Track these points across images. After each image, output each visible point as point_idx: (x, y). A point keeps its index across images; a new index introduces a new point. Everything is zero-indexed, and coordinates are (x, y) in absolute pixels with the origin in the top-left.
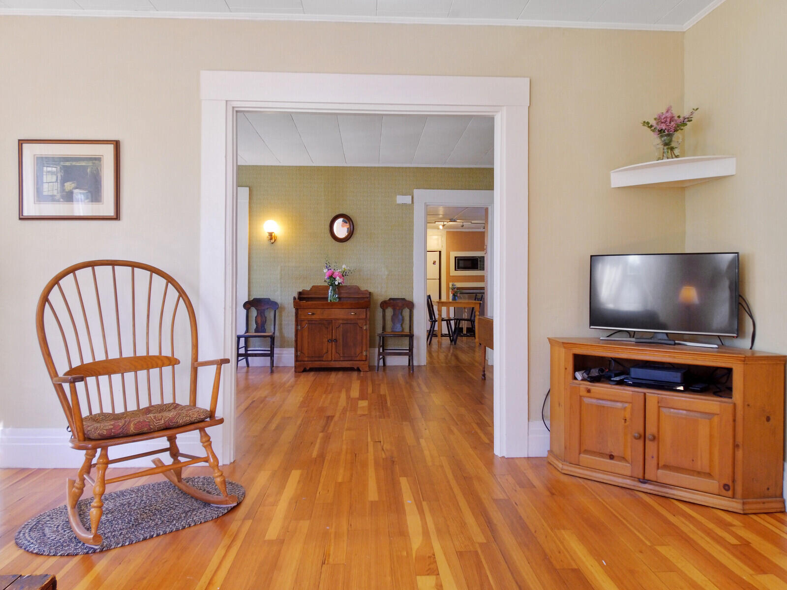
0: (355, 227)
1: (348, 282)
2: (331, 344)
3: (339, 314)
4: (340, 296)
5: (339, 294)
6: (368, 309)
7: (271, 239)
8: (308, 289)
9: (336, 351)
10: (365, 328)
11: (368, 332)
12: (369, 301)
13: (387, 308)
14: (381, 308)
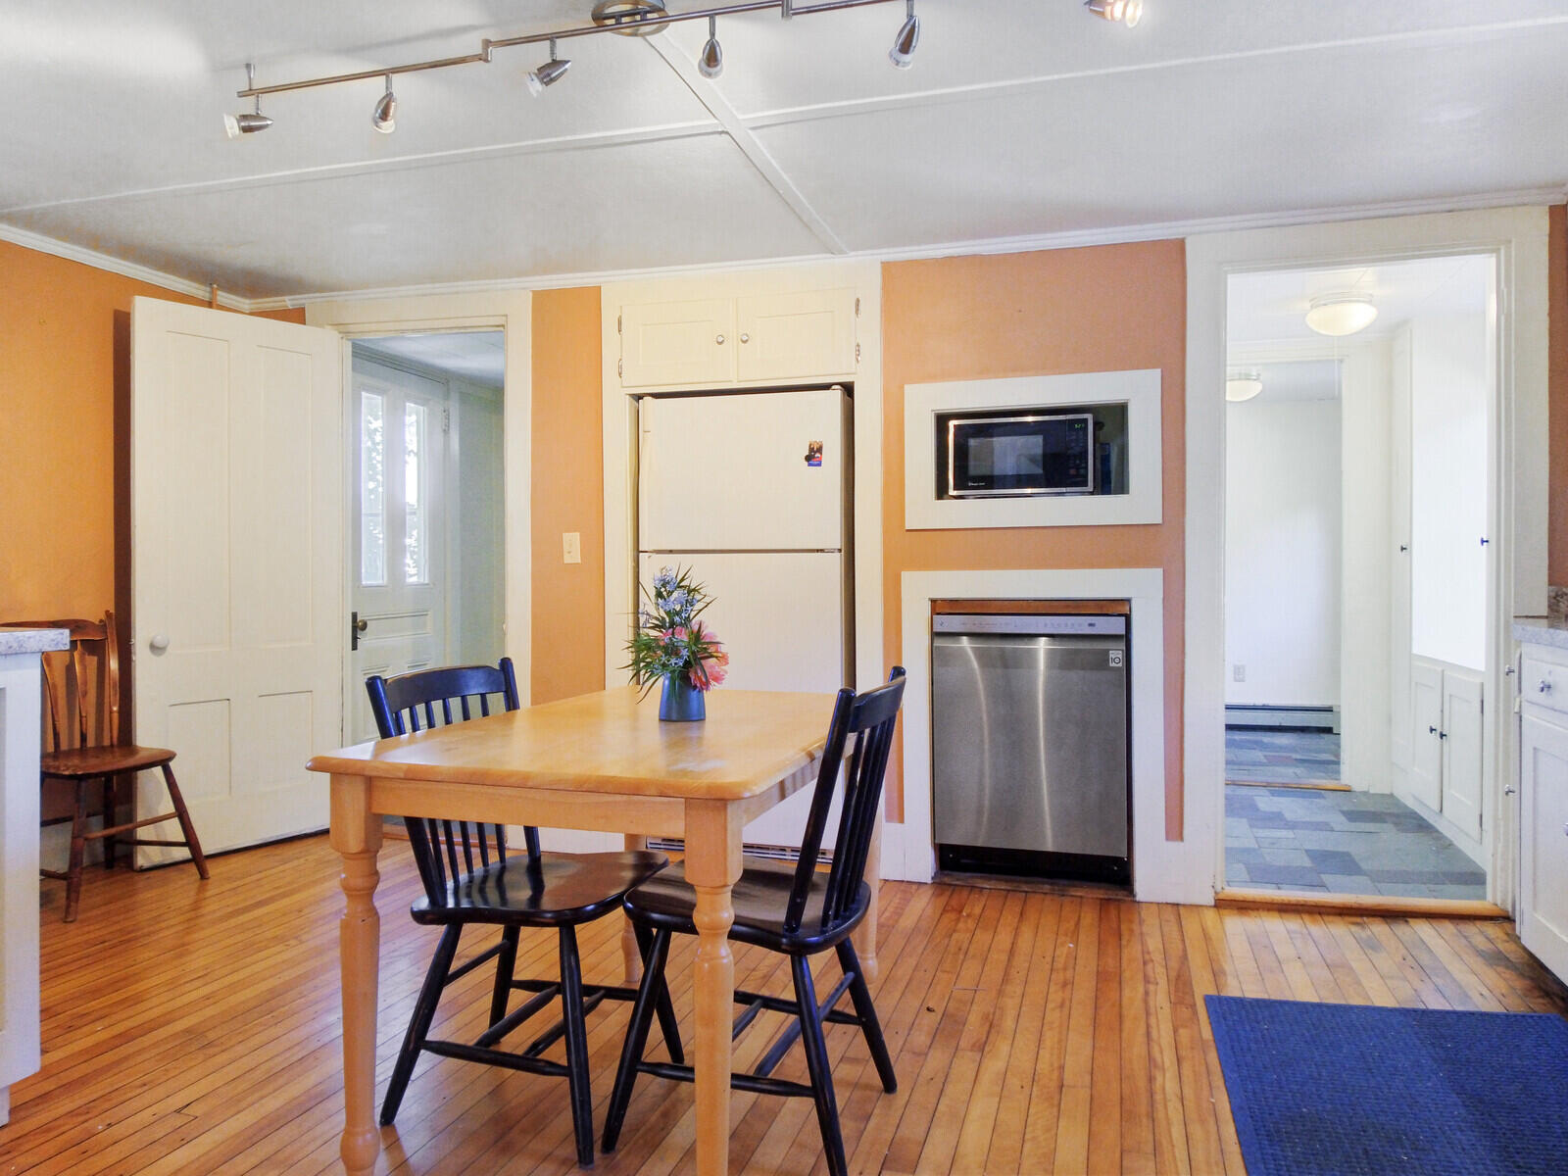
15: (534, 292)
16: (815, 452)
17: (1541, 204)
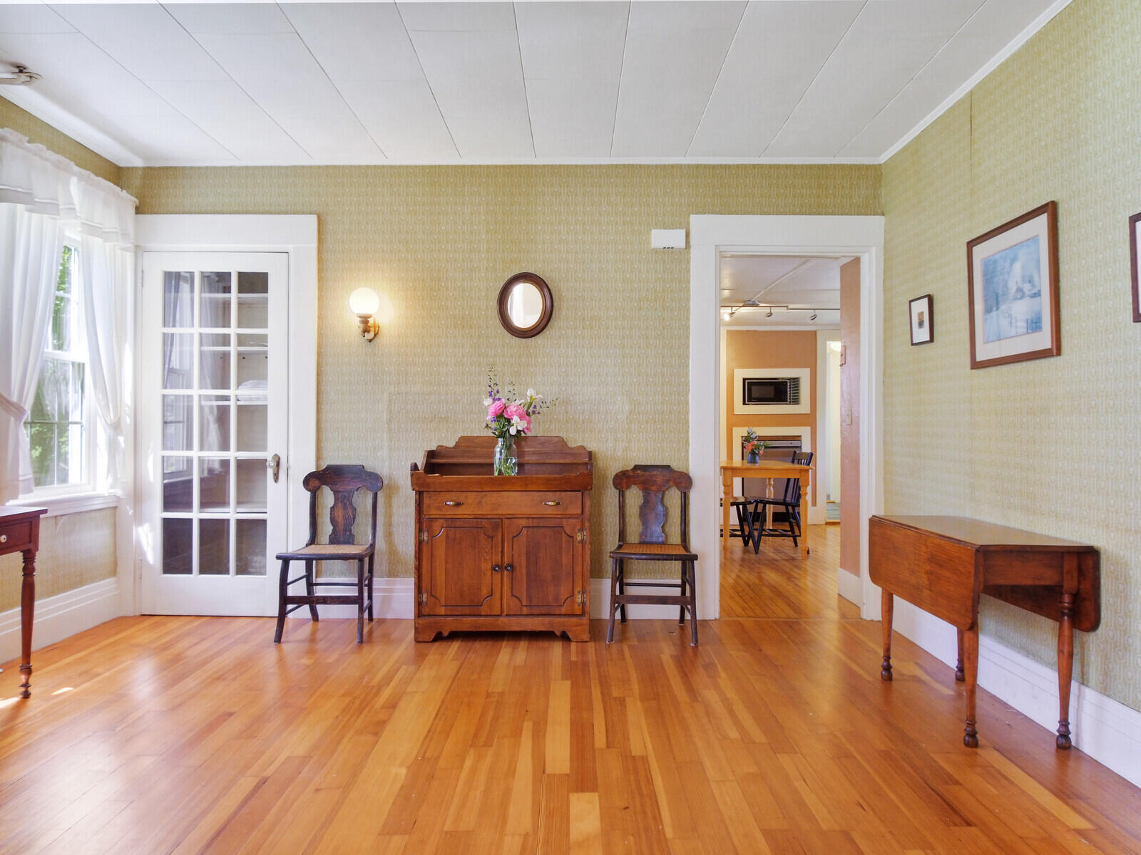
0: (555, 304)
1: (539, 428)
2: (499, 576)
3: (518, 503)
4: (522, 461)
5: (520, 455)
6: (586, 493)
7: (366, 330)
8: (451, 444)
9: (512, 592)
10: (579, 538)
11: (588, 546)
12: (590, 474)
13: (628, 487)
14: (616, 488)
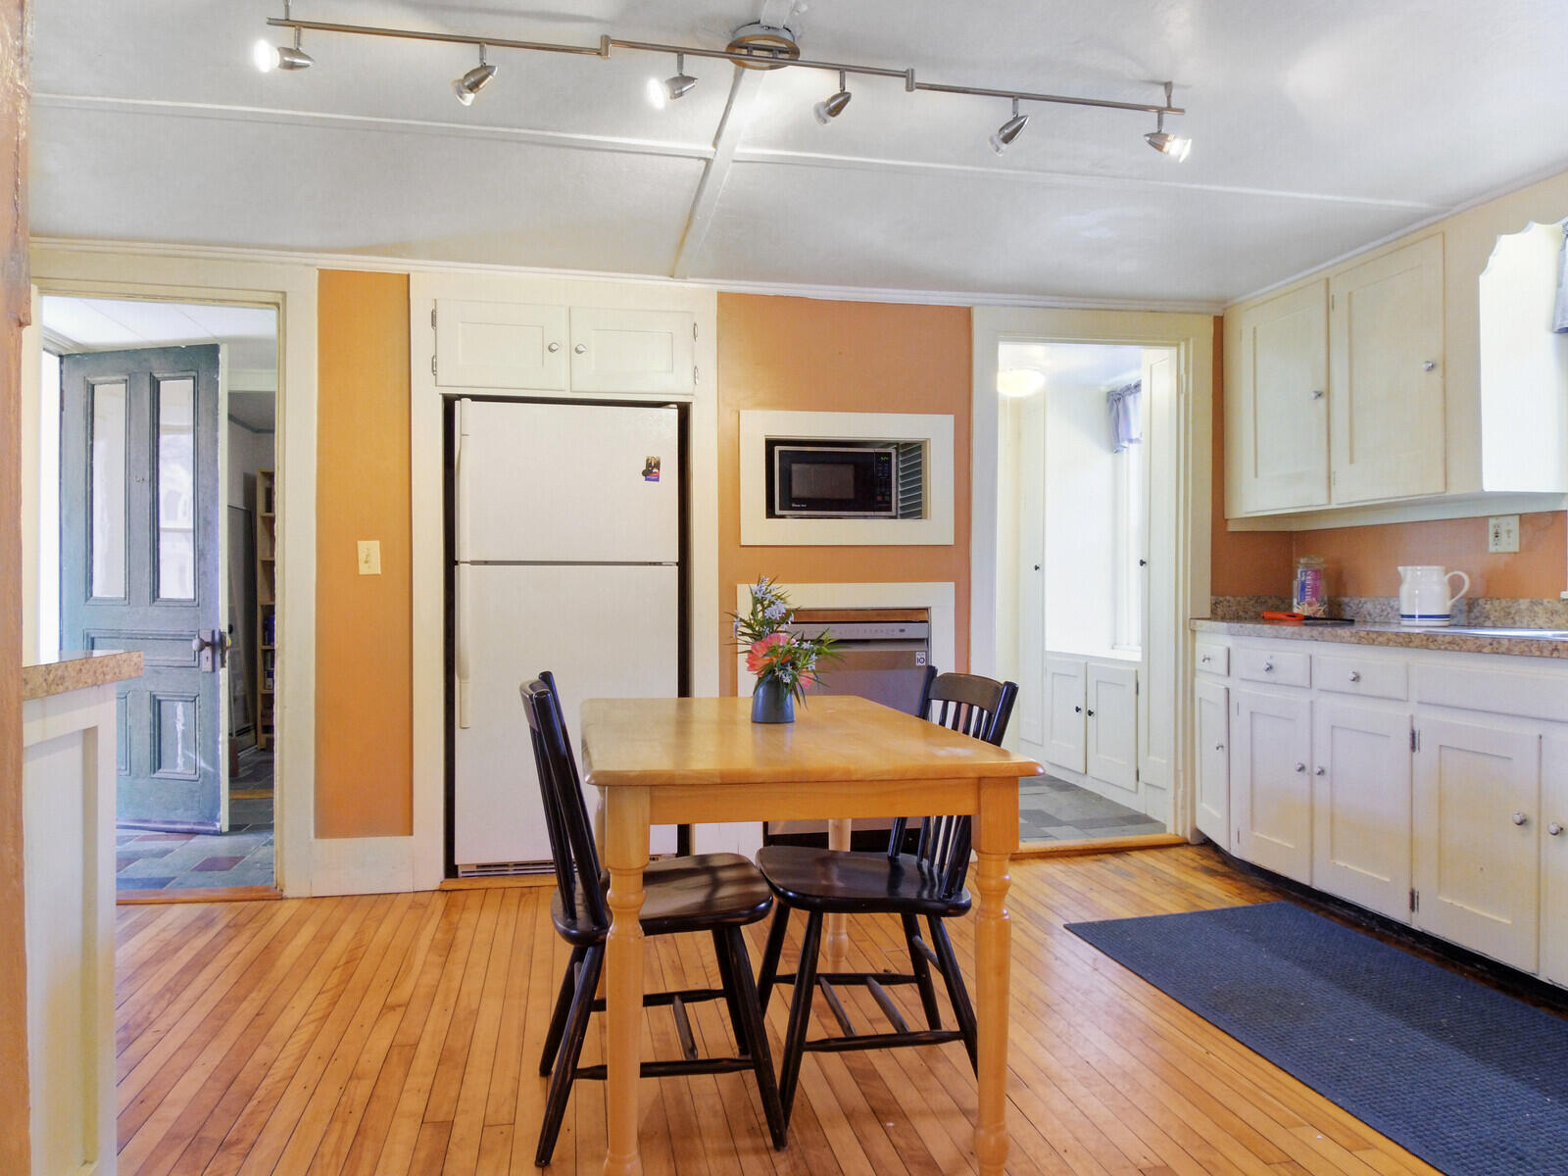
15: (320, 270)
16: (653, 468)
17: (1208, 314)
